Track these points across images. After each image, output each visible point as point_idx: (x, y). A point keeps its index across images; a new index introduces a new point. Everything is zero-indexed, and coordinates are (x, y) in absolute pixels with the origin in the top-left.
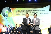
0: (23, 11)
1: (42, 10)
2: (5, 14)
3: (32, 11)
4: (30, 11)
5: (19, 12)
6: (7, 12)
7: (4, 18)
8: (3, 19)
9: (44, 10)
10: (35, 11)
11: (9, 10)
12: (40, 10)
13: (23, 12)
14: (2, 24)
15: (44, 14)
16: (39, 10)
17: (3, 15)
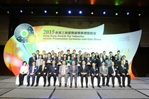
0: (57, 32)
1: (91, 33)
2: (20, 37)
3: (73, 33)
4: (69, 33)
5: (49, 34)
6: (24, 33)
7: (19, 44)
8: (18, 46)
9: (95, 33)
10: (79, 33)
11: (28, 30)
12: (88, 33)
13: (57, 35)
14: (17, 56)
15: (95, 39)
16: (85, 33)
17: (17, 39)
